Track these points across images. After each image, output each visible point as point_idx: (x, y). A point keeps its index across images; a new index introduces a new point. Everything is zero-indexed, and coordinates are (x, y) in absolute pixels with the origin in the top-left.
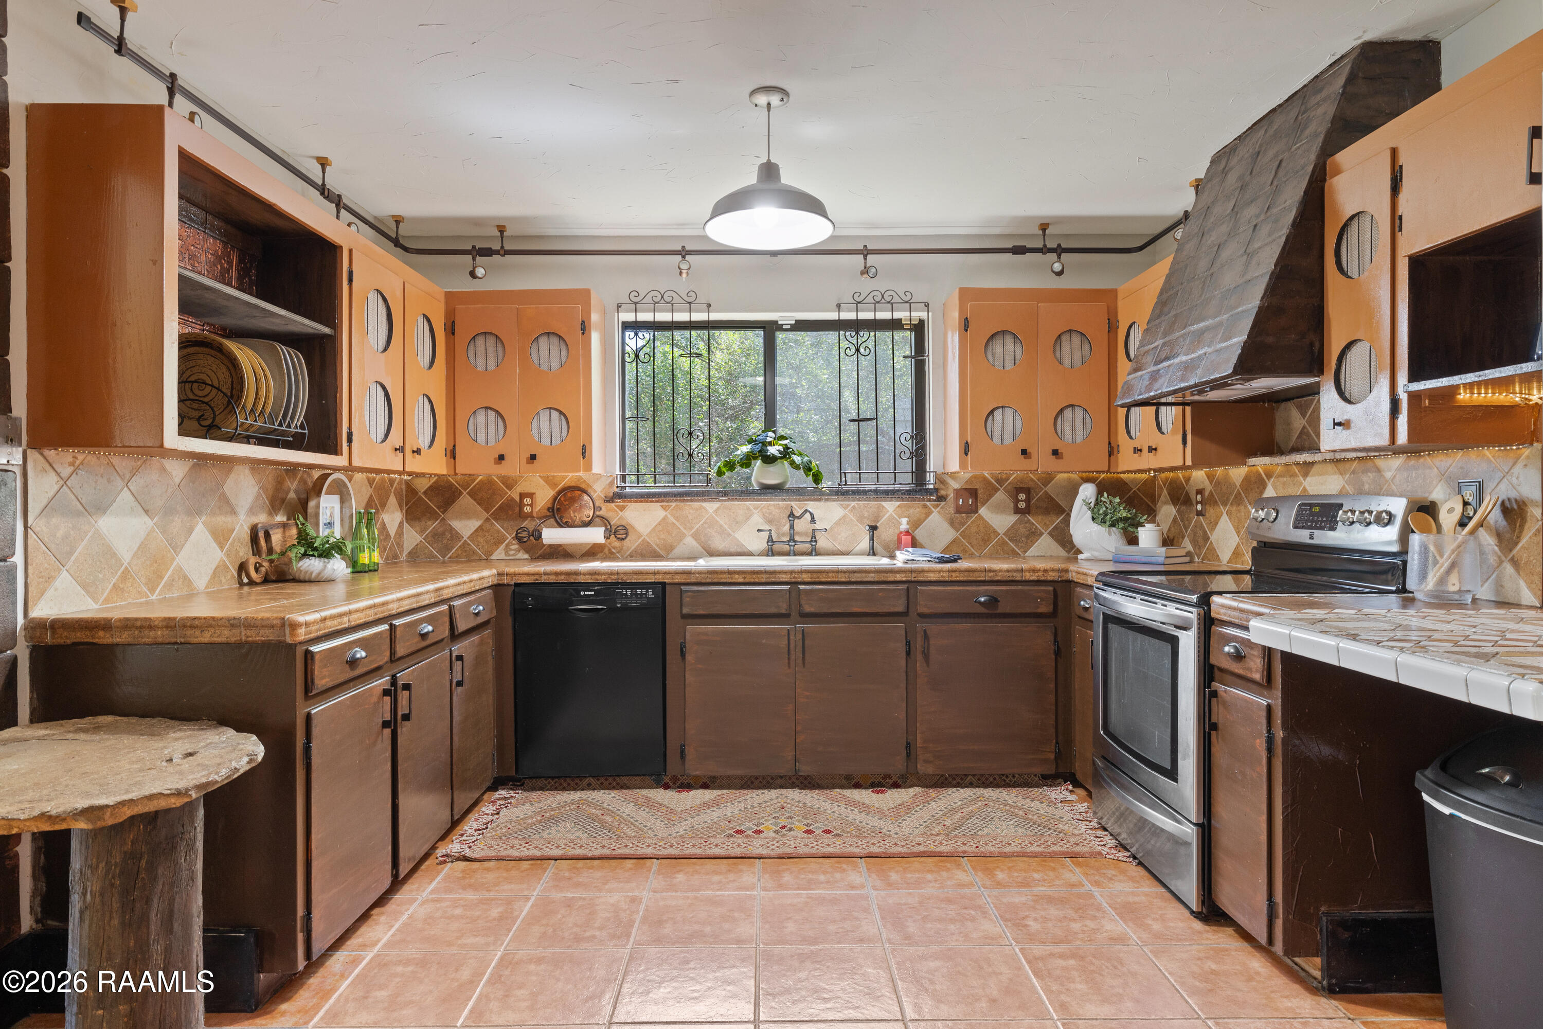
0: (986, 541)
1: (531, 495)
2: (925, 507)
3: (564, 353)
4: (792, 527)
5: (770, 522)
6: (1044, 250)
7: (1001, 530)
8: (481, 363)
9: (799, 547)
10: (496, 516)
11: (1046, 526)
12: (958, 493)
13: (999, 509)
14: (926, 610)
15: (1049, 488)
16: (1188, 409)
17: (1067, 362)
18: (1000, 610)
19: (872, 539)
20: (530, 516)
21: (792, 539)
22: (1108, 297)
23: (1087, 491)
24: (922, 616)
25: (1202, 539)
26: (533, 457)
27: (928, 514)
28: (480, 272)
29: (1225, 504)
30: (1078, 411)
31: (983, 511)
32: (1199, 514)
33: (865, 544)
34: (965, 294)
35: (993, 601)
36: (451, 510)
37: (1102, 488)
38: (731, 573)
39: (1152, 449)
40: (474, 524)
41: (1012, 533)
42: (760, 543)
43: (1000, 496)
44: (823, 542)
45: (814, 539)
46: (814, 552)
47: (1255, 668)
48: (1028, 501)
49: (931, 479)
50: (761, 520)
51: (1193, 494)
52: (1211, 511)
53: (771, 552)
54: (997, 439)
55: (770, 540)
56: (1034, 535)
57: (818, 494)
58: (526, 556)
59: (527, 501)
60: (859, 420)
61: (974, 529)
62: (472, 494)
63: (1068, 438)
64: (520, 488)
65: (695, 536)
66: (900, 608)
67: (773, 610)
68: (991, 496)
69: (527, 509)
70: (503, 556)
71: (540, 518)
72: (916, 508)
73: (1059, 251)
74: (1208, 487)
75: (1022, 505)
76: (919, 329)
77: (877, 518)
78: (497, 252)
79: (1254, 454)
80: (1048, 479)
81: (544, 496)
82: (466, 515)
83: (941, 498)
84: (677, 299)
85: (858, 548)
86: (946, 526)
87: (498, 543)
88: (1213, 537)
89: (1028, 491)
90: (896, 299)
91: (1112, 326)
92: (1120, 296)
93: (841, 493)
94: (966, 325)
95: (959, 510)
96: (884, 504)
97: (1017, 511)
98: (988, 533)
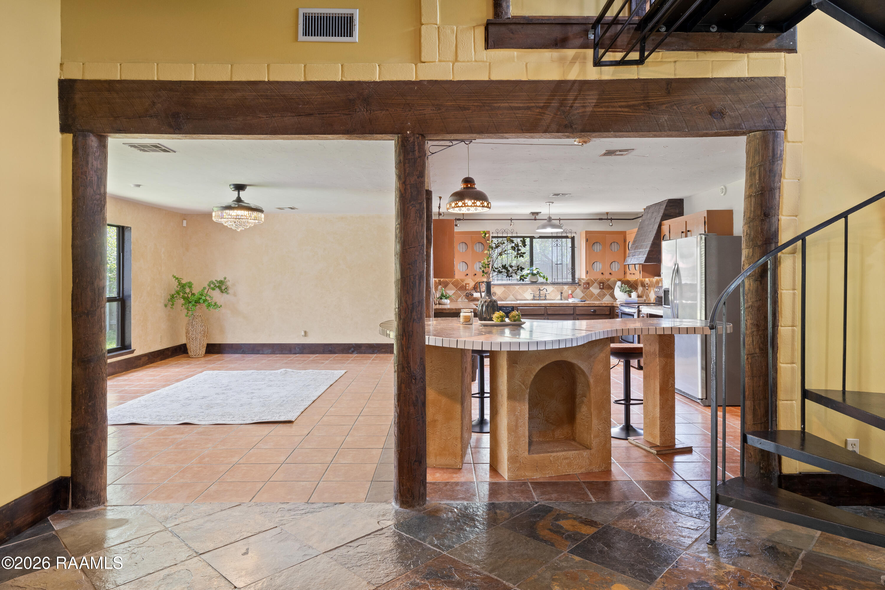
0: (592, 296)
1: (469, 284)
2: (575, 287)
3: (483, 247)
4: (540, 293)
5: (533, 291)
6: (607, 219)
7: (596, 294)
8: (461, 250)
9: (541, 298)
10: (459, 289)
11: (608, 292)
12: (584, 284)
13: (595, 288)
14: (578, 313)
15: (609, 282)
17: (613, 250)
18: (597, 313)
19: (561, 296)
20: (468, 290)
21: (540, 296)
22: (624, 234)
23: (619, 284)
24: (577, 315)
25: (648, 296)
26: (475, 275)
27: (576, 289)
28: (458, 225)
29: (652, 287)
30: (616, 263)
31: (591, 288)
32: (647, 289)
33: (559, 297)
34: (587, 232)
35: (595, 311)
36: (447, 288)
37: (622, 283)
39: (634, 274)
40: (453, 292)
41: (599, 294)
42: (532, 297)
43: (596, 284)
44: (548, 297)
45: (546, 296)
46: (545, 299)
48: (603, 286)
49: (577, 281)
50: (531, 291)
51: (645, 285)
52: (649, 289)
53: (533, 300)
54: (595, 270)
55: (534, 296)
56: (605, 295)
57: (546, 284)
58: (467, 300)
59: (467, 285)
60: (557, 264)
61: (588, 293)
62: (452, 284)
63: (614, 270)
64: (465, 282)
65: (513, 295)
66: (572, 313)
67: (540, 313)
68: (593, 284)
69: (467, 288)
70: (461, 300)
71: (471, 290)
72: (573, 288)
73: (611, 219)
74: (649, 283)
75: (601, 287)
76: (573, 239)
77: (562, 290)
78: (462, 219)
79: (655, 276)
80: (609, 280)
81: (472, 284)
82: (451, 289)
83: (580, 285)
84: (509, 231)
85: (557, 299)
86: (581, 292)
87: (460, 297)
88: (650, 295)
89: (603, 283)
90: (567, 231)
91: (625, 241)
92: (627, 233)
93: (553, 284)
94: (587, 240)
95: (584, 288)
96: (564, 286)
97: (600, 288)
98: (592, 295)
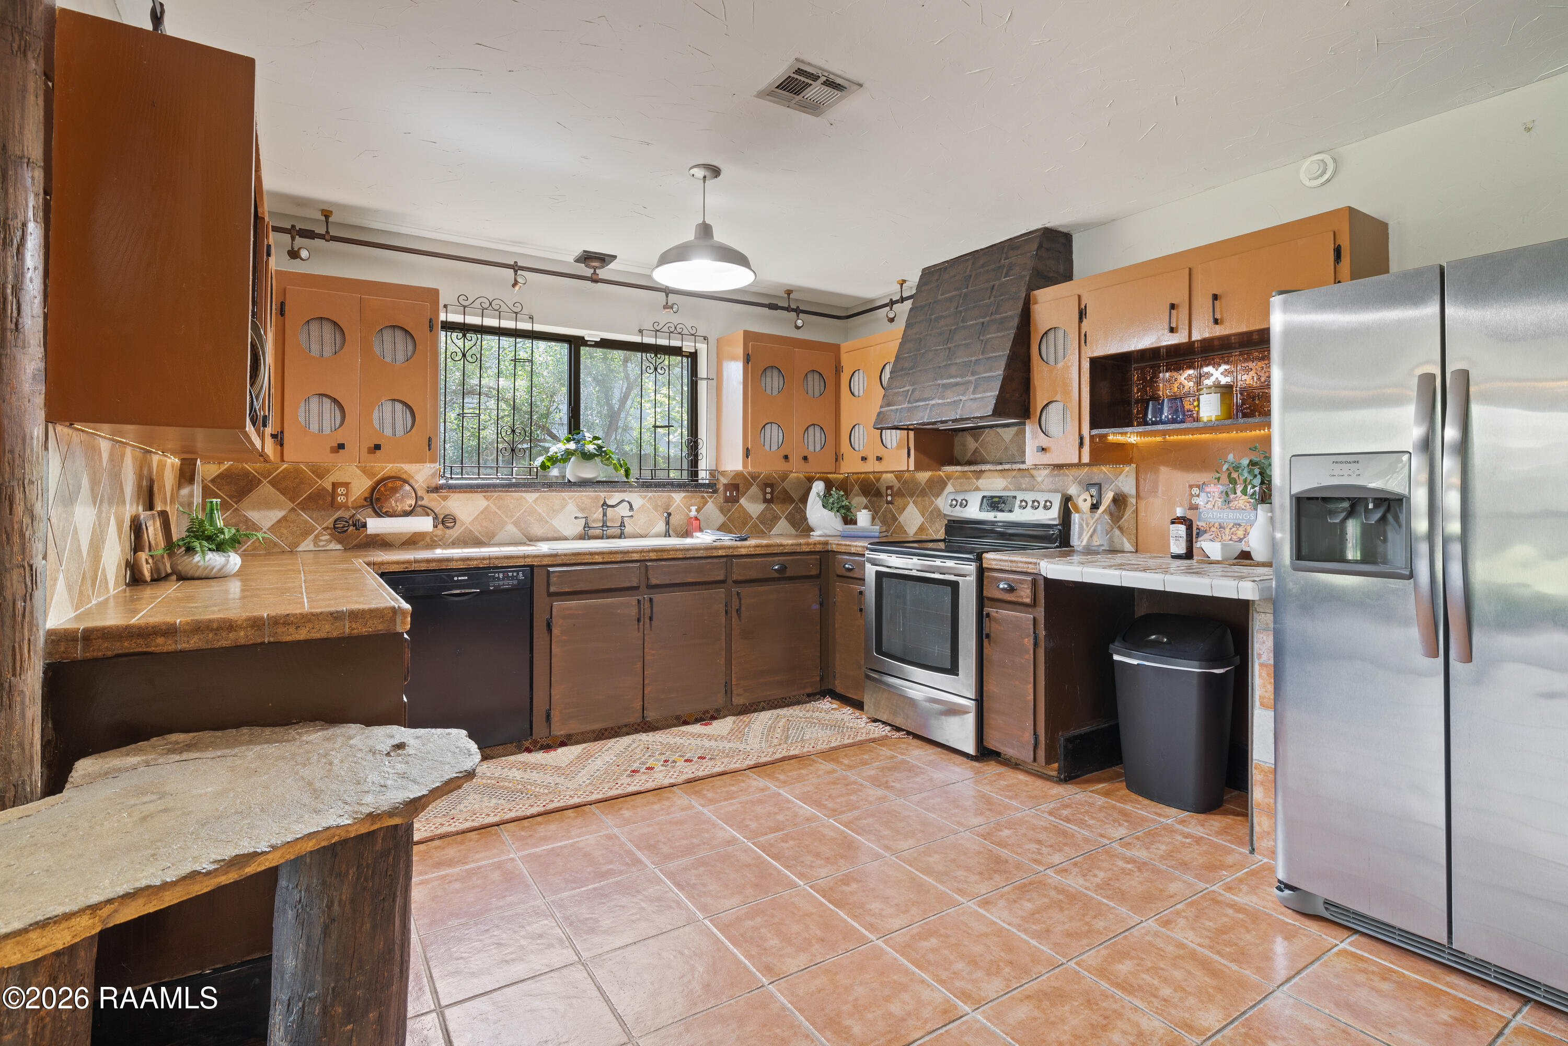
0: (744, 524)
1: (346, 485)
2: (703, 497)
3: (410, 347)
4: (605, 515)
5: (582, 510)
6: (788, 309)
7: (755, 516)
8: (315, 349)
9: (610, 532)
10: (304, 506)
11: (783, 512)
12: (727, 487)
13: (753, 499)
14: (740, 578)
15: (785, 484)
16: (912, 434)
17: (810, 392)
18: (788, 574)
19: (668, 523)
20: (345, 506)
21: (604, 525)
22: (835, 350)
23: (818, 487)
24: (736, 582)
25: (891, 520)
26: (377, 447)
27: (705, 503)
28: (304, 254)
29: (911, 496)
31: (743, 501)
32: (888, 503)
33: (661, 527)
35: (783, 568)
36: (246, 501)
37: (829, 485)
38: (592, 554)
39: (879, 459)
40: (276, 515)
41: (762, 517)
42: (578, 527)
43: (754, 489)
44: (628, 529)
45: (622, 525)
46: (621, 536)
47: (1025, 595)
48: (772, 493)
49: (703, 476)
50: (575, 509)
51: (883, 490)
52: (899, 501)
53: (582, 537)
54: (767, 447)
55: (587, 526)
56: (776, 519)
57: (624, 485)
58: (339, 547)
59: (341, 490)
61: (736, 515)
62: (274, 483)
63: (811, 448)
64: (332, 478)
65: (516, 524)
66: (721, 578)
67: (627, 584)
68: (748, 489)
69: (340, 499)
70: (312, 547)
71: (356, 508)
72: (696, 499)
73: (798, 311)
74: (897, 485)
75: (768, 496)
76: (693, 356)
77: (668, 506)
78: (321, 237)
79: (944, 464)
80: (784, 477)
81: (360, 486)
82: (267, 505)
83: (715, 491)
84: (504, 308)
85: (653, 532)
86: (717, 512)
87: (306, 533)
88: (902, 519)
89: (771, 486)
90: (685, 332)
91: (838, 370)
92: (843, 351)
93: (646, 485)
94: (748, 360)
95: (727, 500)
96: (674, 495)
97: (765, 501)
98: (746, 518)
